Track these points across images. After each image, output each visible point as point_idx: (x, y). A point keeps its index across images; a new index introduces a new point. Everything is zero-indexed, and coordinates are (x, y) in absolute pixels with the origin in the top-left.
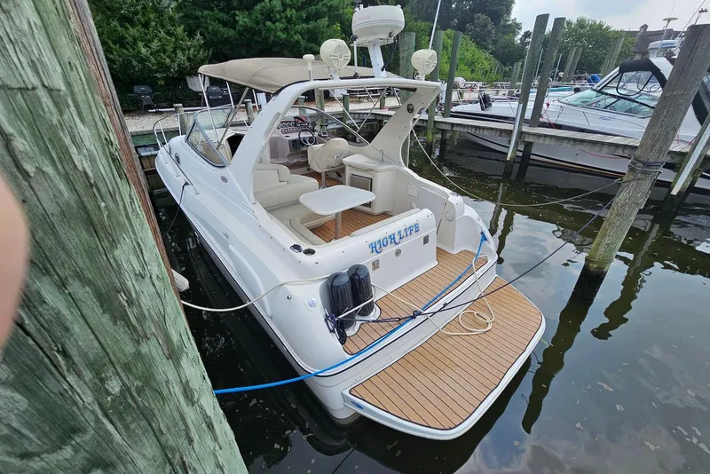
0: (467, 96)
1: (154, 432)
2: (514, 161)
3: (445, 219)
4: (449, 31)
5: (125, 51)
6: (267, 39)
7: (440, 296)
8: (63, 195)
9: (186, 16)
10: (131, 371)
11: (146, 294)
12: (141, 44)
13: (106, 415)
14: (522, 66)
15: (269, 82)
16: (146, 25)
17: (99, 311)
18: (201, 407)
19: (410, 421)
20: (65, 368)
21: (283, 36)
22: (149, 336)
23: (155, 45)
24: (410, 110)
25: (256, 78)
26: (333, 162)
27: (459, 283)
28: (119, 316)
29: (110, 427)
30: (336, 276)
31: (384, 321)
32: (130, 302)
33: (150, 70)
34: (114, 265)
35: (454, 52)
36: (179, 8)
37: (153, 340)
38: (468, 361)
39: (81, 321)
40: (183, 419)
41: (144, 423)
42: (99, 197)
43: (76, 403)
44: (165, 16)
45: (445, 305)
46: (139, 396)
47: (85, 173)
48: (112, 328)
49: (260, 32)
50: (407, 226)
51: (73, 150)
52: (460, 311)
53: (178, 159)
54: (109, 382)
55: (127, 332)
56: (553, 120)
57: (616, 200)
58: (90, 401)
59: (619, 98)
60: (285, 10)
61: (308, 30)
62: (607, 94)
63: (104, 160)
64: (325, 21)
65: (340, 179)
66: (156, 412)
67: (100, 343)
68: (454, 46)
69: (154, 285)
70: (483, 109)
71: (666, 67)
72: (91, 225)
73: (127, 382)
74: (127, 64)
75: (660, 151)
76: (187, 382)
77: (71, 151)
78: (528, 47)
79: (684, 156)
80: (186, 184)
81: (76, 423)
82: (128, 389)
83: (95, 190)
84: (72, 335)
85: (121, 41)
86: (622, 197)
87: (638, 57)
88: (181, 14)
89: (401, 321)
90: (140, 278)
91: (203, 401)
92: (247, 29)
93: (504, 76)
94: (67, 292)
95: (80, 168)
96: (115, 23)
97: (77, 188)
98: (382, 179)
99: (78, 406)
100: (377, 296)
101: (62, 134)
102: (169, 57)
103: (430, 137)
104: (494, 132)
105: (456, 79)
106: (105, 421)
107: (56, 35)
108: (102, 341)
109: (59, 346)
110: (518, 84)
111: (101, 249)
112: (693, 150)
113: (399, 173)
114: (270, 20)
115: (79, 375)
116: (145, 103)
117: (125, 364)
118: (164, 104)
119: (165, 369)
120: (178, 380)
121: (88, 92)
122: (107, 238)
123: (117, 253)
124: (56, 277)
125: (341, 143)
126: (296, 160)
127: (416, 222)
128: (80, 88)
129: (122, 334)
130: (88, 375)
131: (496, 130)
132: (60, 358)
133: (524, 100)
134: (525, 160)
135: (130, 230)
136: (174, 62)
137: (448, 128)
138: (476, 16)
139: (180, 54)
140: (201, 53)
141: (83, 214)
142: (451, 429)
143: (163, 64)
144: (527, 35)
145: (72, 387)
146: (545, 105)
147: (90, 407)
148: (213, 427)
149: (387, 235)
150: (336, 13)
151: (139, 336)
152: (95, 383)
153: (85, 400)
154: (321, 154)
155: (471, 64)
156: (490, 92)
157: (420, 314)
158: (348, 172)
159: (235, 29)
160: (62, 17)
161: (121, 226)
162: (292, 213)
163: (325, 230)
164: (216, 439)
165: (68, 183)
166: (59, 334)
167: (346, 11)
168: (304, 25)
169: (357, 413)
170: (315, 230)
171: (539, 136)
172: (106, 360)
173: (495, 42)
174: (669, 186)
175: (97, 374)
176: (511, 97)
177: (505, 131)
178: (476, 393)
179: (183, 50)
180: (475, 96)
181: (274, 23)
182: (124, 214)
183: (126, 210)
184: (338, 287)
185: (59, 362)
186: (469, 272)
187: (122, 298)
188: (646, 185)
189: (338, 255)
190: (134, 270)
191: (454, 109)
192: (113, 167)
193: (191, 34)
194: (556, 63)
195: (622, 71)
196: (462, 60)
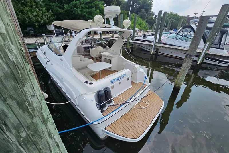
0: (139, 34)
1: (38, 149)
2: (153, 54)
3: (134, 72)
4: (133, 14)
5: (23, 15)
6: (75, 13)
7: (133, 96)
8: (5, 69)
9: (46, 4)
10: (30, 129)
11: (35, 102)
12: (29, 13)
13: (21, 145)
14: (155, 25)
15: (77, 28)
16: (31, 7)
17: (18, 109)
18: (54, 139)
19: (124, 137)
20: (5, 130)
21: (80, 13)
22: (36, 116)
23: (35, 14)
24: (123, 38)
25: (72, 27)
26: (98, 54)
27: (138, 92)
28: (25, 110)
29: (22, 149)
30: (100, 91)
31: (116, 105)
32: (30, 105)
33: (33, 22)
34: (24, 93)
35: (135, 20)
36: (43, 2)
37: (38, 118)
38: (142, 116)
39: (12, 113)
40: (48, 144)
41: (34, 146)
42: (18, 70)
43: (9, 142)
44: (39, 4)
45: (134, 99)
46: (33, 137)
47: (14, 62)
48: (23, 114)
49: (72, 11)
50: (122, 75)
51: (9, 54)
52: (139, 101)
53: (45, 53)
54: (22, 133)
55: (28, 115)
56: (164, 42)
57: (182, 66)
58: (15, 141)
59: (183, 36)
60: (81, 5)
61: (89, 11)
62: (179, 35)
63: (20, 57)
64: (94, 9)
65: (101, 60)
66: (39, 142)
67: (19, 120)
68: (135, 19)
69: (38, 98)
70: (144, 38)
71: (195, 27)
72: (16, 79)
73: (28, 133)
74: (24, 20)
75: (194, 52)
76: (50, 131)
77: (8, 54)
78: (157, 20)
79: (200, 53)
80: (48, 61)
81: (9, 149)
82: (29, 135)
83: (17, 67)
84: (8, 118)
85: (22, 12)
86: (184, 65)
87: (187, 24)
88: (44, 4)
89: (121, 105)
90: (33, 96)
91: (55, 137)
92: (68, 10)
93: (150, 28)
94: (6, 103)
95: (12, 60)
96: (19, 5)
97: (11, 67)
98: (114, 60)
99: (10, 143)
100: (113, 97)
101: (5, 49)
102: (40, 18)
103: (128, 47)
104: (147, 45)
105: (136, 29)
106: (20, 147)
107: (3, 15)
108: (19, 119)
109: (3, 122)
110: (154, 31)
111: (19, 87)
112: (202, 51)
113: (119, 58)
114: (76, 7)
115: (11, 132)
116: (31, 33)
117: (27, 126)
118: (38, 34)
119: (42, 127)
120: (47, 131)
121: (14, 34)
122: (21, 84)
123: (25, 88)
124: (2, 98)
125: (101, 48)
126: (86, 54)
127: (125, 73)
128: (11, 32)
129: (26, 116)
130: (14, 131)
131: (148, 45)
132: (4, 126)
133: (156, 36)
134: (157, 54)
135: (29, 80)
136: (42, 20)
137: (134, 44)
138: (141, 10)
139: (44, 17)
140: (52, 17)
141: (13, 76)
142: (137, 138)
143: (38, 20)
144: (156, 16)
145: (8, 136)
146: (162, 38)
147: (14, 143)
148: (59, 145)
149: (116, 78)
150: (98, 6)
151: (33, 116)
152: (17, 134)
153: (13, 140)
154: (94, 52)
155: (140, 24)
156: (146, 33)
157: (127, 102)
158: (103, 58)
159: (64, 10)
160: (5, 8)
161: (26, 79)
162: (85, 71)
163: (96, 76)
164: (60, 150)
165: (7, 65)
166: (3, 118)
167: (101, 6)
168: (87, 10)
169: (107, 136)
170: (93, 76)
171: (160, 47)
172: (21, 126)
173: (147, 18)
174: (196, 62)
175: (17, 131)
176: (152, 35)
177: (151, 45)
178: (144, 126)
179: (45, 16)
180: (141, 34)
181: (77, 8)
182: (27, 75)
183: (28, 73)
184: (100, 95)
185: (3, 128)
186: (142, 89)
187: (27, 104)
188: (190, 62)
189: (100, 84)
190: (31, 94)
191: (135, 38)
192: (23, 59)
193: (48, 11)
194: (165, 25)
195: (183, 28)
196: (137, 23)
